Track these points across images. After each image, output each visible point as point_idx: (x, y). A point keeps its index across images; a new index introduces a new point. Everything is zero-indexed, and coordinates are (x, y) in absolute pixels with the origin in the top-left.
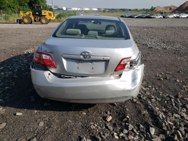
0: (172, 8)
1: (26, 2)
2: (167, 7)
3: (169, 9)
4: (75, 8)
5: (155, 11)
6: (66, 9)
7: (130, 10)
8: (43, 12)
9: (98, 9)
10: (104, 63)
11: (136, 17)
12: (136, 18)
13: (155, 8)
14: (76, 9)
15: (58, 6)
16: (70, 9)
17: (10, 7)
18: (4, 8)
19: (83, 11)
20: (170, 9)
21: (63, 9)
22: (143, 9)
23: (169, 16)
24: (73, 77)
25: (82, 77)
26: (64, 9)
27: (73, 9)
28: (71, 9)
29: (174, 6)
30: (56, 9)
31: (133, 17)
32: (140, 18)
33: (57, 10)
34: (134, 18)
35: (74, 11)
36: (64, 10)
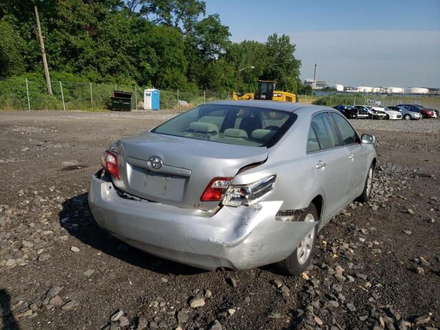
1: (257, 76)
4: (365, 88)
6: (345, 89)
8: (274, 95)
9: (430, 89)
10: (183, 181)
14: (369, 89)
15: (327, 83)
16: (353, 89)
17: (226, 84)
18: (214, 87)
19: (386, 93)
21: (336, 90)
24: (137, 198)
25: (150, 201)
26: (340, 88)
27: (362, 89)
28: (357, 89)
30: (321, 88)
33: (323, 90)
35: (361, 93)
36: (340, 92)
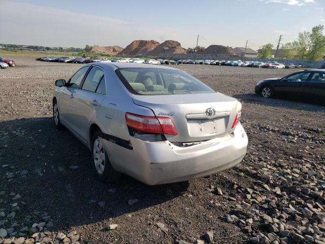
0: (117, 49)
2: (110, 48)
3: (112, 50)
5: (93, 52)
7: (48, 49)
10: (223, 120)
11: (68, 60)
12: (68, 62)
13: (92, 48)
20: (114, 50)
22: (72, 48)
23: (119, 61)
29: (119, 46)
31: (62, 62)
32: (75, 63)
34: (65, 62)
